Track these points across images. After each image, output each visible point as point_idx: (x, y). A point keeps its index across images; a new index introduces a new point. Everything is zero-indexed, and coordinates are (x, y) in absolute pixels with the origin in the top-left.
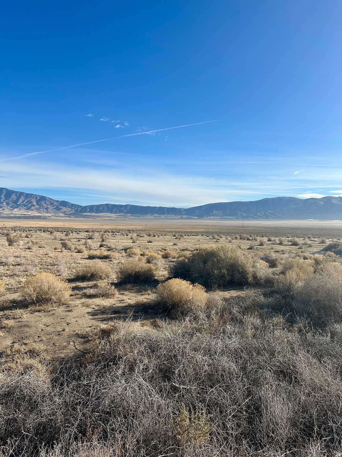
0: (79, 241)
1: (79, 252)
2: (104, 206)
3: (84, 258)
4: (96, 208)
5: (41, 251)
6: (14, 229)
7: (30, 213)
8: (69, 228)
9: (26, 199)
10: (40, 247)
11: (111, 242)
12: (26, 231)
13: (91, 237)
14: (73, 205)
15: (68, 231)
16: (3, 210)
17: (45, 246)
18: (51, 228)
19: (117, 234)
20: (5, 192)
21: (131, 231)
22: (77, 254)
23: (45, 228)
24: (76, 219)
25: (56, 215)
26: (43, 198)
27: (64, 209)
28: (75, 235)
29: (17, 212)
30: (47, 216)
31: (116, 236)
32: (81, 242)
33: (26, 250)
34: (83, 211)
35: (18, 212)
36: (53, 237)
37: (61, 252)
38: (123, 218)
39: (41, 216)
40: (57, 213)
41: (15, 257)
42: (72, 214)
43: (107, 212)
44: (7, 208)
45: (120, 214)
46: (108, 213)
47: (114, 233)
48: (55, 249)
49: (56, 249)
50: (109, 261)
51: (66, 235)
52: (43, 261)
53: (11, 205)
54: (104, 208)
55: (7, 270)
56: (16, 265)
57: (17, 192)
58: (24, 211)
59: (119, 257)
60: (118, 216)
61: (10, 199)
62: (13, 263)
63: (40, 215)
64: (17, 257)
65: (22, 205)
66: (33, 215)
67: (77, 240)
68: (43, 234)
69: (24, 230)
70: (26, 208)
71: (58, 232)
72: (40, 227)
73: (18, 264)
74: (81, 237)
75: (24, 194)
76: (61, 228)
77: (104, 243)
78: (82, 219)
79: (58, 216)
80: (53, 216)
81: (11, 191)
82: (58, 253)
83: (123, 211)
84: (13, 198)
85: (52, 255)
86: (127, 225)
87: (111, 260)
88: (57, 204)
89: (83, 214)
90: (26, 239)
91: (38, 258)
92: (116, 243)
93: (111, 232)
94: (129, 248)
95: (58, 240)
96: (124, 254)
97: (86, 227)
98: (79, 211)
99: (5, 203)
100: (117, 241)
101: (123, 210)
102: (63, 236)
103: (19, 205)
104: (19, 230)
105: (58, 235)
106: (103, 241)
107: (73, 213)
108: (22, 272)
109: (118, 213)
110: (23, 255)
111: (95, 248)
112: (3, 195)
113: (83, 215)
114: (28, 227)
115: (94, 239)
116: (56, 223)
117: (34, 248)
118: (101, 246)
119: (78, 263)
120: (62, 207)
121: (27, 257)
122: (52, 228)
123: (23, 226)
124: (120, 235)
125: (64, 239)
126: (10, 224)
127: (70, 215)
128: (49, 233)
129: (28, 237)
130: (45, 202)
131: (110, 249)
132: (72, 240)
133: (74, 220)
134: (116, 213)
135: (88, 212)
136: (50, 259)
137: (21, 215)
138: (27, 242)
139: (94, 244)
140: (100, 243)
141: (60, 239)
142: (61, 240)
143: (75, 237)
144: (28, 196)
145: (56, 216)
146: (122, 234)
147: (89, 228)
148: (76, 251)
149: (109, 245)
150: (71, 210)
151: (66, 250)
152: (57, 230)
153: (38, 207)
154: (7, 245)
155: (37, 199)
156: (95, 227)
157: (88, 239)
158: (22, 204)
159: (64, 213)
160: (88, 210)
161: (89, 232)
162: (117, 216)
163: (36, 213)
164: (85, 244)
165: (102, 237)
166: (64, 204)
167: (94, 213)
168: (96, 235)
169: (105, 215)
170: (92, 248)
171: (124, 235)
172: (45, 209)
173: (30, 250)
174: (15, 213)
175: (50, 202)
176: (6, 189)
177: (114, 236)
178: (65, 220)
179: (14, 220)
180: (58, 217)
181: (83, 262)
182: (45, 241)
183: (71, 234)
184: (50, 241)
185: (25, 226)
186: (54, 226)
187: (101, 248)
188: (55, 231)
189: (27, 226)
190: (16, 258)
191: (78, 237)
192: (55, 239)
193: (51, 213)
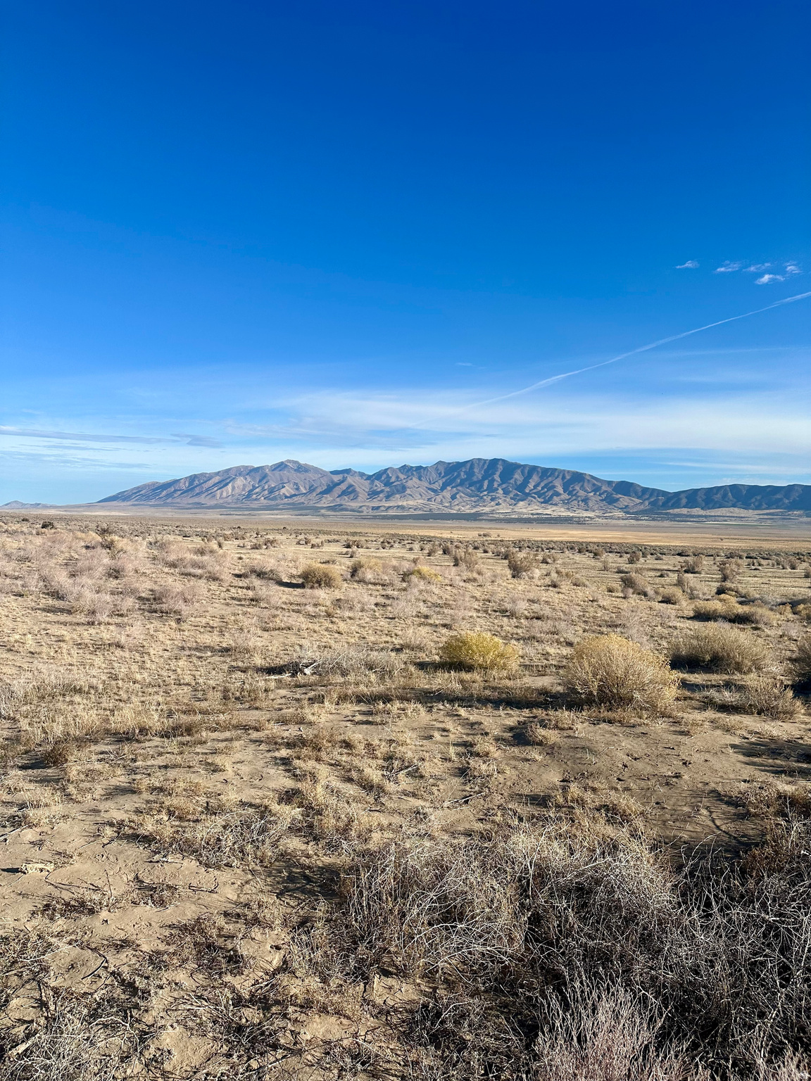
0: (662, 576)
1: (667, 600)
2: (725, 490)
3: (683, 617)
4: (704, 497)
5: (581, 594)
6: (519, 545)
7: (550, 511)
8: (634, 545)
9: (541, 481)
10: (575, 585)
11: (749, 582)
12: (543, 550)
13: (693, 568)
14: (645, 490)
15: (634, 552)
16: (497, 505)
17: (587, 583)
18: (595, 543)
19: (763, 562)
20: (501, 467)
21: (803, 555)
22: (664, 605)
23: (581, 543)
24: (652, 523)
25: (605, 515)
26: (578, 478)
27: (625, 500)
28: (651, 562)
29: (523, 509)
30: (586, 517)
31: (760, 568)
32: (667, 580)
33: (547, 588)
34: (670, 504)
35: (526, 508)
36: (599, 565)
37: (624, 598)
38: (780, 523)
39: (572, 517)
40: (609, 510)
41: (529, 600)
42: (644, 512)
43: (734, 506)
44: (505, 501)
45: (772, 511)
46: (736, 509)
47: (755, 561)
48: (610, 591)
49: (612, 592)
50: (752, 628)
51: (631, 562)
52: (587, 614)
53: (512, 495)
54: (725, 496)
55: (517, 627)
56: (532, 618)
57: (525, 466)
58: (536, 507)
59: (779, 622)
60: (766, 517)
61: (511, 481)
62: (526, 612)
63: (571, 515)
64: (533, 601)
65: (535, 493)
66: (555, 514)
67: (659, 574)
68: (578, 557)
69: (537, 546)
70: (543, 500)
71: (610, 554)
72: (570, 542)
73: (536, 615)
74: (665, 567)
75: (539, 470)
76: (618, 544)
77: (728, 584)
78: (666, 523)
79: (611, 518)
80: (599, 517)
81: (512, 464)
82: (618, 600)
83: (781, 503)
84: (516, 479)
85: (605, 604)
86: (791, 541)
87: (759, 626)
88: (609, 490)
89: (671, 511)
90: (544, 566)
91: (577, 607)
92: (762, 586)
93: (747, 558)
94: (803, 601)
95: (611, 571)
96: (791, 616)
97: (677, 543)
98: (661, 503)
99: (500, 491)
100: (765, 580)
101: (780, 500)
102: (622, 562)
103: (528, 495)
104: (528, 547)
105: (612, 559)
106: (725, 578)
107: (646, 510)
108: (548, 633)
109: (764, 509)
110: (544, 599)
111: (704, 594)
112: (498, 473)
113: (671, 514)
114: (545, 541)
115: (700, 573)
116: (605, 532)
117: (565, 586)
118: (720, 591)
119: (670, 627)
120: (620, 496)
121: (552, 604)
122: (598, 544)
123: (536, 539)
124: (773, 565)
125: (626, 570)
126: (511, 534)
127: (637, 515)
128: (591, 555)
129: (547, 563)
130: (582, 486)
131: (745, 600)
132: (646, 572)
133: (647, 526)
134: (758, 508)
135: (684, 507)
136: (604, 611)
137: (532, 514)
138: (545, 573)
139: (704, 584)
140: (717, 584)
141: (616, 570)
142: (620, 572)
143: (651, 566)
144: (546, 473)
145: (606, 518)
146: (778, 564)
147: (684, 546)
148: (660, 599)
149: (744, 592)
150: (641, 503)
151: (635, 595)
152: (610, 548)
153: (567, 497)
154: (510, 576)
155: (566, 480)
156: (701, 544)
157: (686, 572)
158: (534, 491)
159: (625, 509)
160: (684, 501)
161: (687, 556)
162: (761, 517)
163: (563, 509)
164: (680, 583)
165: (722, 570)
166: (625, 488)
167: (698, 509)
168: (705, 562)
169: (728, 515)
170: (698, 594)
171: (783, 566)
172: (582, 501)
173: (556, 589)
174: (520, 510)
175: (594, 485)
176: (503, 460)
177: (753, 567)
178: (625, 526)
179: (518, 526)
180: (610, 520)
181: (682, 625)
182: (584, 572)
183: (642, 560)
184: (593, 573)
185: (539, 539)
186: (600, 540)
187: (722, 596)
188: (604, 551)
189: (543, 539)
190: (531, 603)
191: (658, 567)
192: (605, 569)
193: (594, 511)
